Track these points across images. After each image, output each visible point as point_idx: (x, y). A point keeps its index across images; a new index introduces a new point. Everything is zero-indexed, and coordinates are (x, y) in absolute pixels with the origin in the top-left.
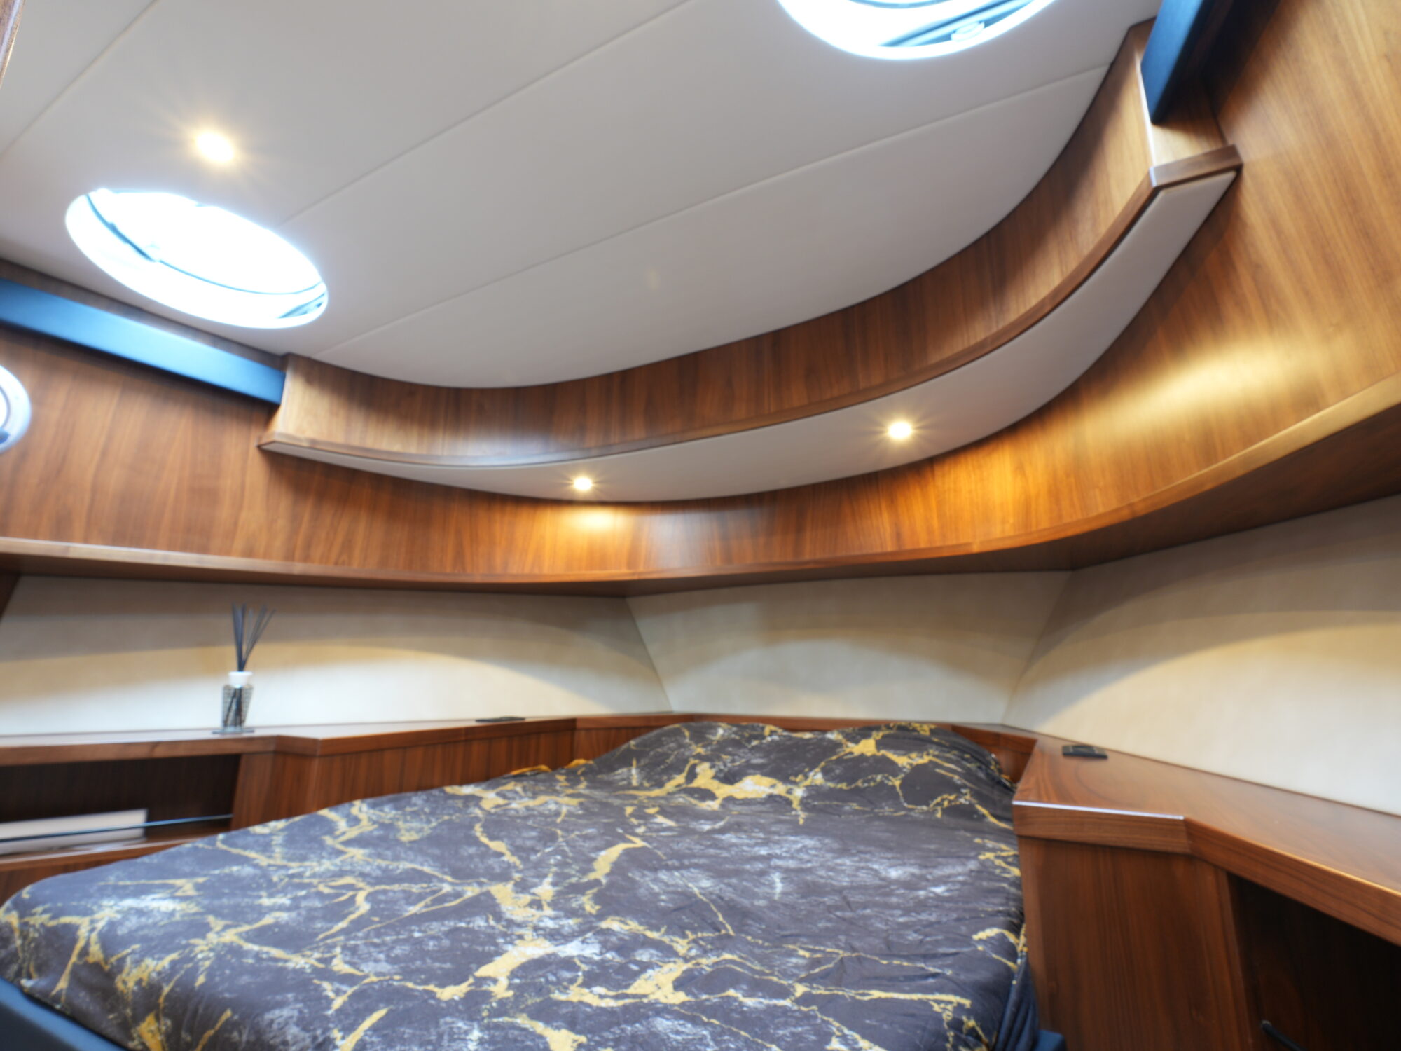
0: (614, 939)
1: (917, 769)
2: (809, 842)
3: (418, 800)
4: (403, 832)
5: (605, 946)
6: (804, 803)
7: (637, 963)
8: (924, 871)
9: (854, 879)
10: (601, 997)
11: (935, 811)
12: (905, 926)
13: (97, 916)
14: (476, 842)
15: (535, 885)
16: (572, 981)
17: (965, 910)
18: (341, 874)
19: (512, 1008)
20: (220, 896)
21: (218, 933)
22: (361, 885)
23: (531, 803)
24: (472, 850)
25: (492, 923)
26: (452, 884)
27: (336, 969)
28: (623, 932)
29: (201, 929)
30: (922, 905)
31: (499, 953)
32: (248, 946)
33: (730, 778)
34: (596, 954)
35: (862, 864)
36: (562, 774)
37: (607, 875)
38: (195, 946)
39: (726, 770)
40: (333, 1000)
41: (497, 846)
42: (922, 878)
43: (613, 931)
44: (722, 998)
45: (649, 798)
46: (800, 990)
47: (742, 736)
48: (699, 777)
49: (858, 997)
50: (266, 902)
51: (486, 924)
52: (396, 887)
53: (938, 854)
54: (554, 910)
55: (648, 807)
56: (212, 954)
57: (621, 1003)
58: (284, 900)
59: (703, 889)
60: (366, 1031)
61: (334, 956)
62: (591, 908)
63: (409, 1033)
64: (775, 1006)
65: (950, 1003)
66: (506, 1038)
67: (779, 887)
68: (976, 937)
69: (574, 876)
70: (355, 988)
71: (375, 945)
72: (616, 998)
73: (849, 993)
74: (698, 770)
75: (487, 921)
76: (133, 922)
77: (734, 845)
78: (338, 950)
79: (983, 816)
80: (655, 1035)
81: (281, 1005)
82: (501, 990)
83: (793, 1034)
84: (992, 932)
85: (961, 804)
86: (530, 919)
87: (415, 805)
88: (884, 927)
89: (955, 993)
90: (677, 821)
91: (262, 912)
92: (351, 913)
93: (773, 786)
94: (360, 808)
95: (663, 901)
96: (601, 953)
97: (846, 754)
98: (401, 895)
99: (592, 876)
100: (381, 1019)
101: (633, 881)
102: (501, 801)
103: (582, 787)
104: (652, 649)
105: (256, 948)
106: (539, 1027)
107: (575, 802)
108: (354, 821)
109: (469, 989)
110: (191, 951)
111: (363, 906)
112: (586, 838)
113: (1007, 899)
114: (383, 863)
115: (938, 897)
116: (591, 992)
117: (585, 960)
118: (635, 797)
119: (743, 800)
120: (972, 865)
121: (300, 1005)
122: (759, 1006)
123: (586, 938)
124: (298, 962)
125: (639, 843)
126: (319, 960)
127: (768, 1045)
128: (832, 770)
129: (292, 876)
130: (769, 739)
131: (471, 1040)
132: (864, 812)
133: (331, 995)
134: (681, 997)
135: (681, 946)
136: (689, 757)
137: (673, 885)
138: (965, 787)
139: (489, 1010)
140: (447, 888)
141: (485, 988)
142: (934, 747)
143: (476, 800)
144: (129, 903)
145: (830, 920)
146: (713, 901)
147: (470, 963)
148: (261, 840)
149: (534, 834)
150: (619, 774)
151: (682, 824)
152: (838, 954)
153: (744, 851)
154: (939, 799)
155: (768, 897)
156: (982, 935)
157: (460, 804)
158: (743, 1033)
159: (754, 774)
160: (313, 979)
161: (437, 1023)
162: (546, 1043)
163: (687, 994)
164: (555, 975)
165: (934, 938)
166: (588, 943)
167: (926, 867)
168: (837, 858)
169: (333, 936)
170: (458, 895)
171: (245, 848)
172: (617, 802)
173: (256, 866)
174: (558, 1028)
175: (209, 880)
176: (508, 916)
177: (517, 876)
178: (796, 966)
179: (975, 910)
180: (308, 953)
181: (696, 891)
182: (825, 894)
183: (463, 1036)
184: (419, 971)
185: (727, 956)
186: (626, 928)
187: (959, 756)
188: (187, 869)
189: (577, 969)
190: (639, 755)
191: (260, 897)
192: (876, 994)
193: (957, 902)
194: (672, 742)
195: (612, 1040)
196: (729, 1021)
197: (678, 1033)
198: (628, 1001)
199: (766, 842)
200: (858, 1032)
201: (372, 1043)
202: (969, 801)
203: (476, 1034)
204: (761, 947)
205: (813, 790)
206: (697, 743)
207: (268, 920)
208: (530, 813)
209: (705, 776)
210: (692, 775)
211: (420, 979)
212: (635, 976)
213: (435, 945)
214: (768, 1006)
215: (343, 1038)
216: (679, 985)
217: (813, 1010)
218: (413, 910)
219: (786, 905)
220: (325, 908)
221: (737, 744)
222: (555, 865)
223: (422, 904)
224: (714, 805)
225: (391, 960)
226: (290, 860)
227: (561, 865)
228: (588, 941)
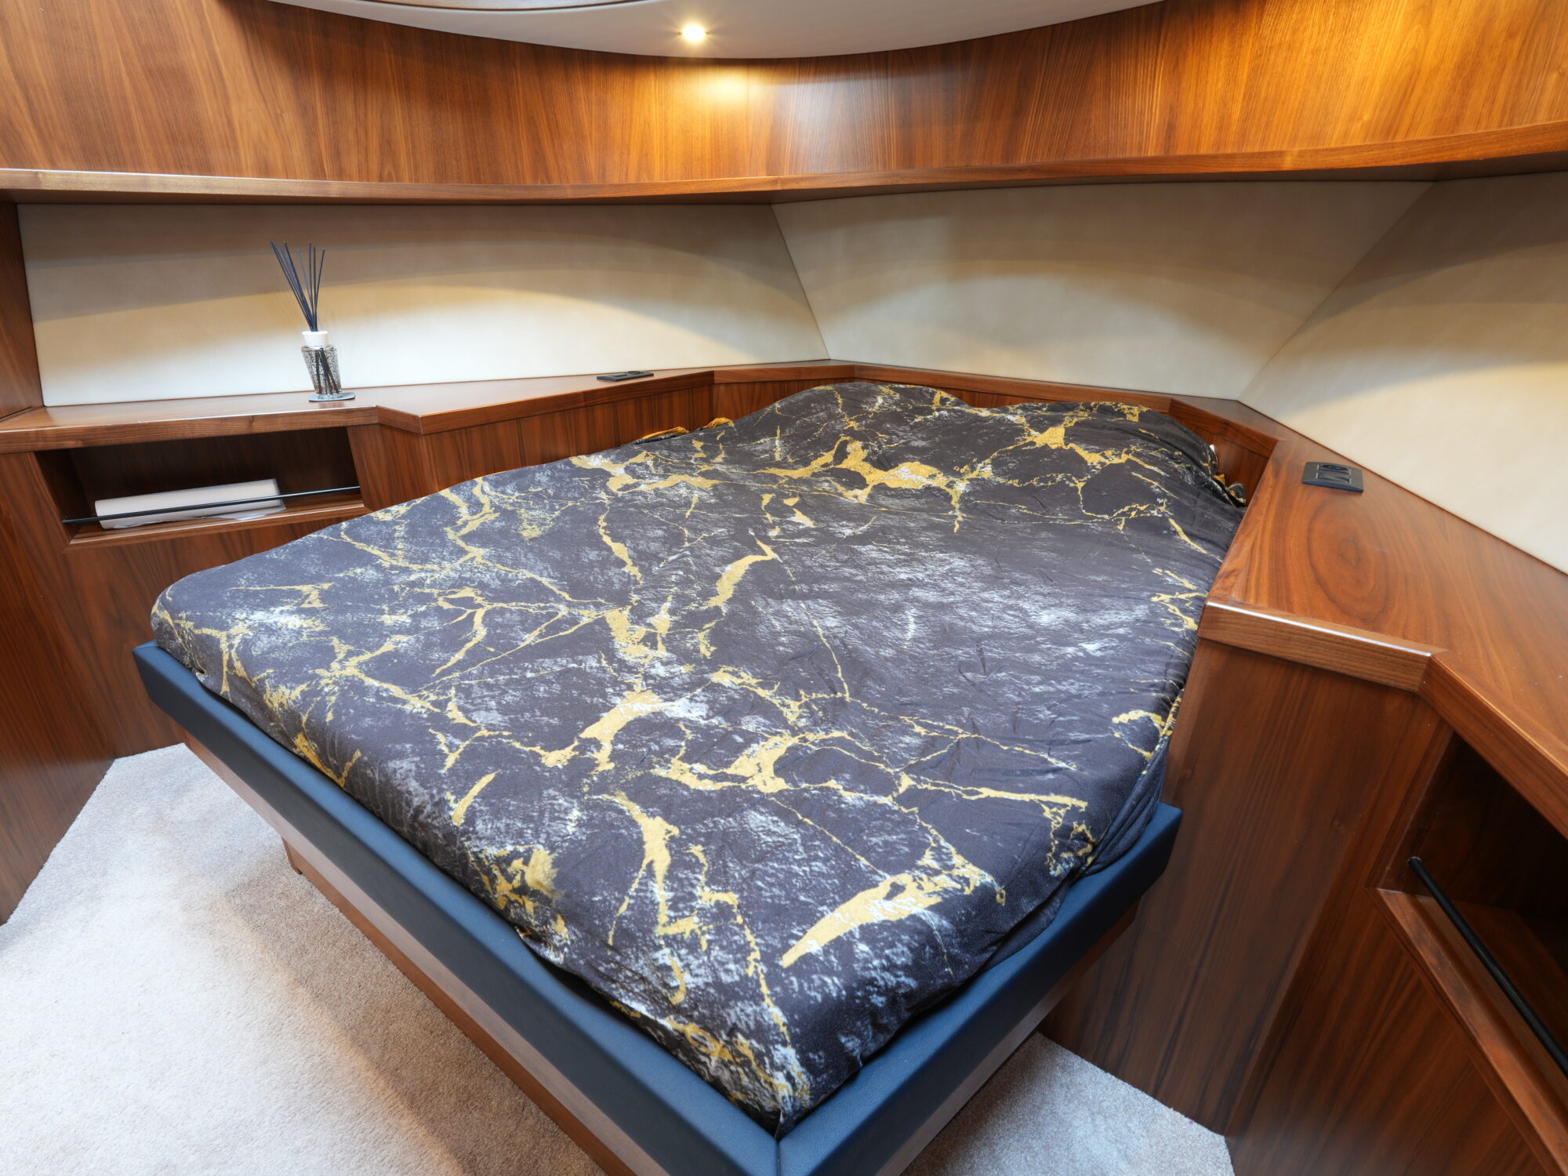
0: (723, 699)
1: (1109, 471)
2: (959, 563)
3: (542, 475)
4: (525, 524)
5: (714, 709)
6: (964, 498)
7: (743, 733)
8: (1081, 618)
9: (998, 623)
10: (701, 777)
11: (1117, 522)
12: (1040, 698)
13: (233, 631)
14: (597, 543)
15: (652, 614)
16: (674, 751)
17: (1114, 680)
18: (460, 583)
19: (612, 783)
20: (343, 610)
21: (340, 662)
22: (479, 600)
23: (662, 484)
24: (593, 555)
25: (604, 663)
26: (569, 605)
27: (450, 715)
28: (734, 687)
29: (325, 656)
30: (1066, 669)
31: (608, 708)
32: (370, 682)
33: (884, 462)
34: (702, 716)
35: (1012, 602)
36: (699, 439)
37: (730, 601)
38: (321, 678)
39: (881, 452)
40: (446, 756)
41: (620, 550)
42: (1076, 627)
43: (724, 687)
44: (821, 789)
45: (791, 481)
46: (906, 782)
47: (905, 408)
48: (849, 457)
49: (965, 797)
50: (388, 620)
51: (598, 665)
52: (513, 606)
53: (1106, 591)
54: (668, 650)
55: (787, 497)
56: (336, 689)
57: (719, 786)
58: (404, 619)
59: (827, 628)
60: (475, 797)
61: (449, 699)
62: (706, 650)
63: (513, 805)
64: (875, 803)
65: (1065, 806)
66: (603, 820)
67: (912, 629)
68: (1116, 720)
69: (694, 601)
70: (468, 742)
71: (489, 687)
72: (715, 778)
73: (956, 790)
74: (849, 448)
75: (599, 662)
76: (264, 643)
77: (874, 562)
78: (453, 691)
79: (1175, 532)
80: (745, 832)
81: (401, 755)
82: (603, 760)
83: (886, 843)
84: (1136, 715)
85: (1152, 516)
86: (642, 661)
87: (539, 483)
88: (1017, 699)
89: (1072, 795)
90: (816, 520)
91: (383, 632)
92: (468, 640)
93: (932, 476)
94: (481, 487)
95: (782, 644)
96: (708, 717)
97: (1026, 445)
98: (518, 618)
99: (713, 602)
100: (489, 785)
101: (756, 613)
102: (630, 480)
103: (719, 462)
104: (807, 278)
105: (376, 684)
106: (635, 811)
107: (708, 484)
108: (476, 506)
109: (573, 753)
110: (318, 684)
111: (480, 632)
112: (714, 542)
113: (1168, 665)
114: (502, 569)
115: (1088, 658)
116: (691, 769)
117: (692, 725)
118: (774, 479)
119: (895, 489)
120: (1141, 611)
121: (417, 759)
122: (857, 802)
123: (694, 696)
124: (417, 704)
125: (770, 555)
126: (434, 703)
127: (858, 857)
128: (1006, 463)
129: (413, 584)
130: (937, 414)
131: (571, 820)
132: (1033, 518)
133: (446, 750)
134: (780, 784)
135: (792, 711)
136: (839, 432)
137: (796, 622)
138: (1163, 495)
139: (589, 785)
140: (563, 611)
141: (588, 755)
142: (1139, 441)
143: (603, 475)
144: (259, 616)
145: (956, 685)
146: (835, 648)
147: (577, 719)
148: (384, 529)
149: (660, 533)
150: (761, 444)
151: (822, 525)
152: (956, 733)
153: (882, 573)
154: (1126, 509)
155: (896, 645)
156: (1124, 718)
157: (585, 482)
158: (835, 839)
159: (913, 460)
160: (429, 727)
161: (541, 794)
162: (641, 832)
163: (787, 782)
164: (657, 743)
165: (1068, 718)
166: (696, 701)
167: (1085, 611)
168: (984, 590)
169: (449, 671)
170: (574, 621)
171: (368, 542)
172: (754, 486)
173: (379, 568)
174: (653, 815)
175: (334, 586)
176: (620, 655)
177: (635, 598)
178: (909, 749)
179: (1125, 681)
180: (425, 693)
181: (820, 632)
182: (962, 643)
183: (562, 816)
184: (527, 726)
185: (836, 734)
186: (739, 681)
187: (1167, 455)
188: (313, 570)
189: (680, 735)
190: (784, 422)
191: (382, 612)
192: (986, 792)
193: (1107, 667)
194: (822, 410)
195: (703, 835)
196: (822, 820)
197: (769, 833)
198: (727, 784)
199: (909, 560)
200: (954, 845)
201: (481, 811)
202: (1163, 513)
203: (575, 814)
204: (875, 717)
205: (978, 484)
206: (850, 415)
207: (388, 647)
208: (661, 501)
209: (856, 458)
210: (842, 455)
211: (528, 737)
212: (738, 750)
213: (545, 691)
214: (868, 803)
215: (456, 801)
216: (782, 768)
217: (912, 813)
218: (530, 638)
219: (913, 657)
220: (443, 631)
221: (897, 418)
222: (677, 584)
223: (536, 632)
224: (862, 496)
225: (504, 710)
226: (412, 560)
227: (685, 583)
228: (696, 698)
